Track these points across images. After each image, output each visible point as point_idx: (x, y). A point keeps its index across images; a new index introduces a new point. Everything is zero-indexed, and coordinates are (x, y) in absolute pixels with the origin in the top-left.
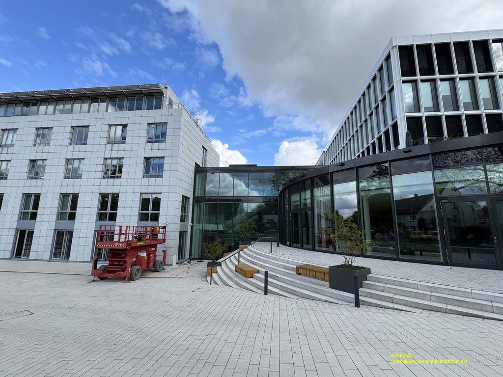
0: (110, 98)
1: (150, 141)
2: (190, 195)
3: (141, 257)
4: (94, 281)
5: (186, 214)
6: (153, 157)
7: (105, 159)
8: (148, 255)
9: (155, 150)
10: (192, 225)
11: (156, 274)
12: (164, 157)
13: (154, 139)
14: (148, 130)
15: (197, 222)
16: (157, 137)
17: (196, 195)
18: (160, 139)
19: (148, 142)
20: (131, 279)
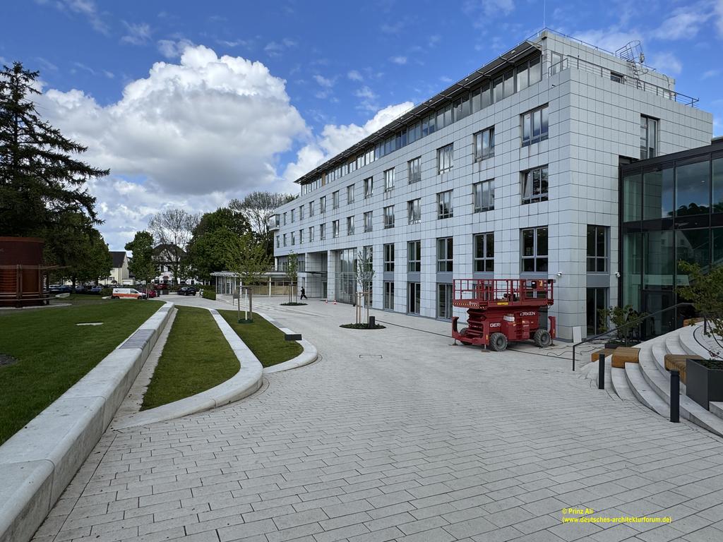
0: (473, 91)
1: (526, 142)
2: (613, 223)
3: (506, 322)
4: (455, 344)
5: (605, 257)
6: (531, 169)
7: (475, 185)
8: (518, 320)
9: (535, 157)
10: (619, 275)
11: (536, 350)
12: (547, 165)
13: (532, 138)
14: (522, 125)
15: (629, 271)
16: (535, 133)
17: (626, 220)
18: (541, 135)
19: (524, 145)
20: (490, 348)
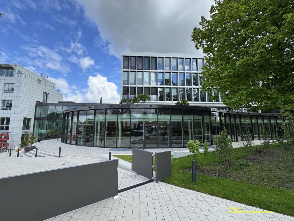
2: (32, 117)
5: (29, 126)
6: (6, 100)
9: (8, 97)
10: (33, 130)
12: (12, 100)
13: (8, 91)
14: (5, 87)
15: (36, 129)
18: (11, 91)
19: (4, 92)
